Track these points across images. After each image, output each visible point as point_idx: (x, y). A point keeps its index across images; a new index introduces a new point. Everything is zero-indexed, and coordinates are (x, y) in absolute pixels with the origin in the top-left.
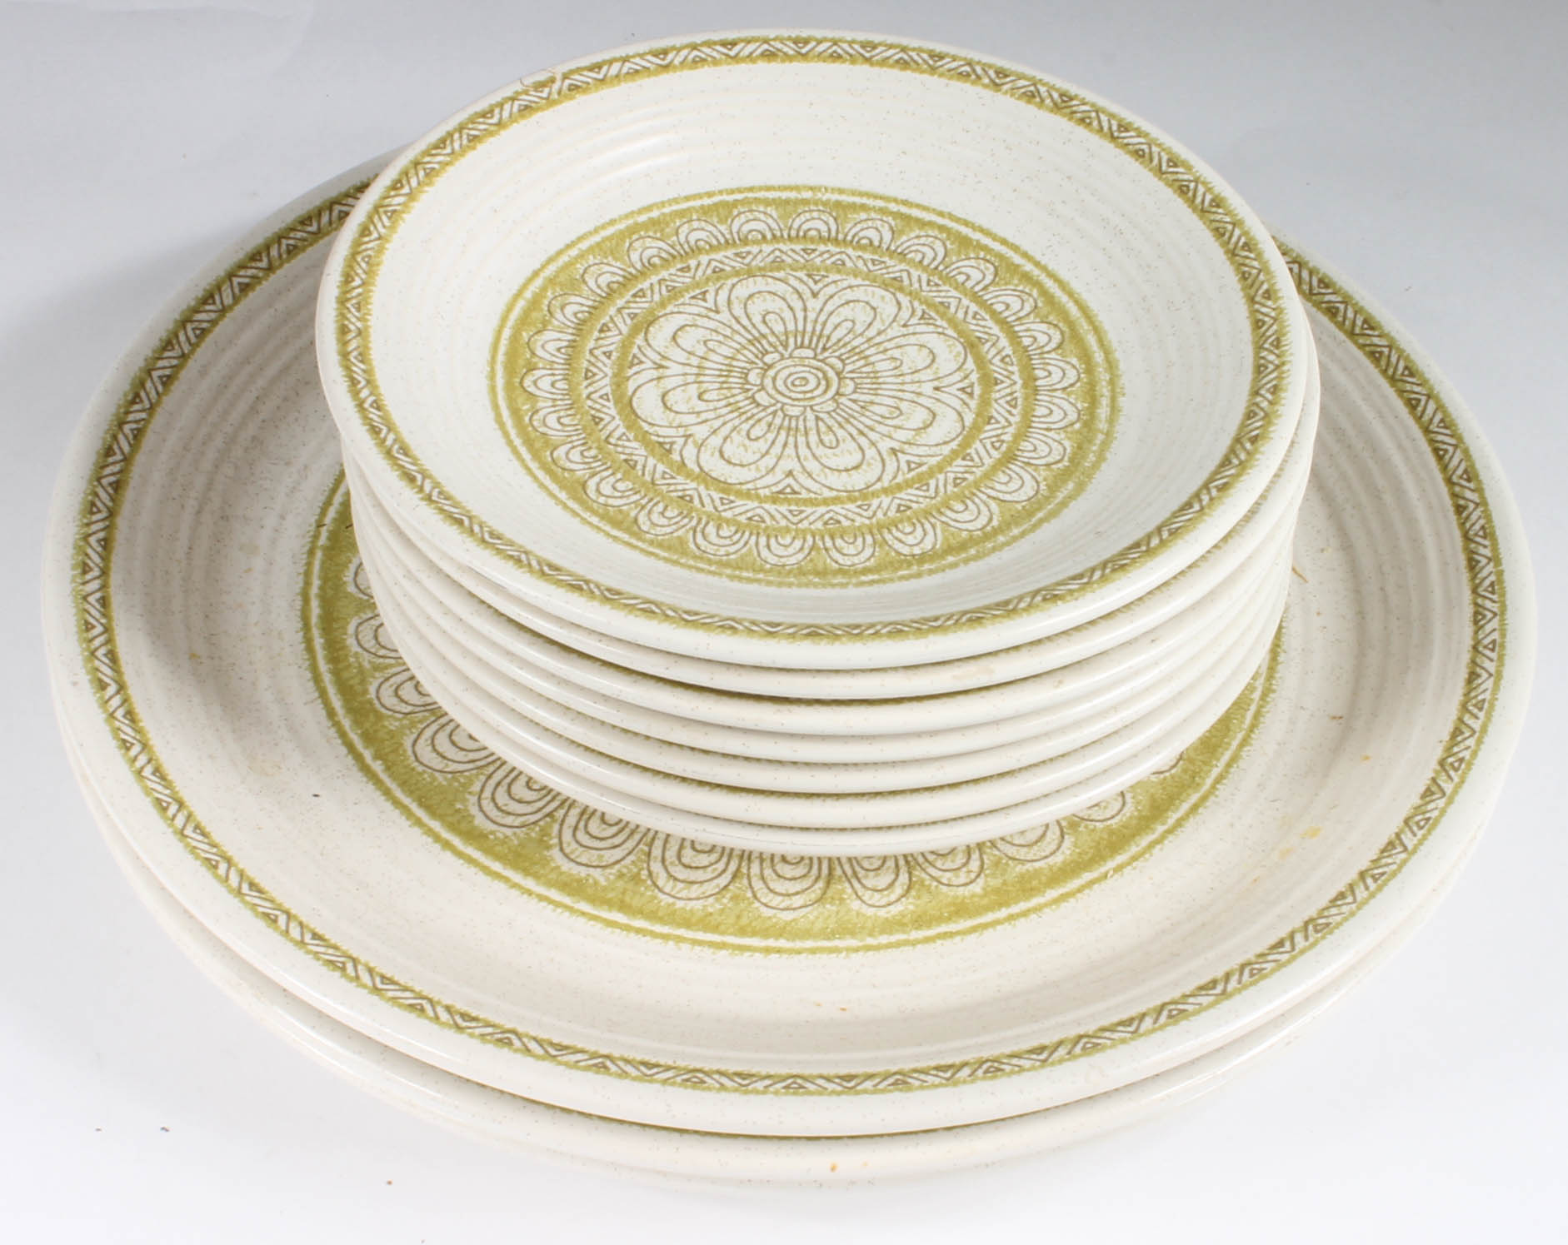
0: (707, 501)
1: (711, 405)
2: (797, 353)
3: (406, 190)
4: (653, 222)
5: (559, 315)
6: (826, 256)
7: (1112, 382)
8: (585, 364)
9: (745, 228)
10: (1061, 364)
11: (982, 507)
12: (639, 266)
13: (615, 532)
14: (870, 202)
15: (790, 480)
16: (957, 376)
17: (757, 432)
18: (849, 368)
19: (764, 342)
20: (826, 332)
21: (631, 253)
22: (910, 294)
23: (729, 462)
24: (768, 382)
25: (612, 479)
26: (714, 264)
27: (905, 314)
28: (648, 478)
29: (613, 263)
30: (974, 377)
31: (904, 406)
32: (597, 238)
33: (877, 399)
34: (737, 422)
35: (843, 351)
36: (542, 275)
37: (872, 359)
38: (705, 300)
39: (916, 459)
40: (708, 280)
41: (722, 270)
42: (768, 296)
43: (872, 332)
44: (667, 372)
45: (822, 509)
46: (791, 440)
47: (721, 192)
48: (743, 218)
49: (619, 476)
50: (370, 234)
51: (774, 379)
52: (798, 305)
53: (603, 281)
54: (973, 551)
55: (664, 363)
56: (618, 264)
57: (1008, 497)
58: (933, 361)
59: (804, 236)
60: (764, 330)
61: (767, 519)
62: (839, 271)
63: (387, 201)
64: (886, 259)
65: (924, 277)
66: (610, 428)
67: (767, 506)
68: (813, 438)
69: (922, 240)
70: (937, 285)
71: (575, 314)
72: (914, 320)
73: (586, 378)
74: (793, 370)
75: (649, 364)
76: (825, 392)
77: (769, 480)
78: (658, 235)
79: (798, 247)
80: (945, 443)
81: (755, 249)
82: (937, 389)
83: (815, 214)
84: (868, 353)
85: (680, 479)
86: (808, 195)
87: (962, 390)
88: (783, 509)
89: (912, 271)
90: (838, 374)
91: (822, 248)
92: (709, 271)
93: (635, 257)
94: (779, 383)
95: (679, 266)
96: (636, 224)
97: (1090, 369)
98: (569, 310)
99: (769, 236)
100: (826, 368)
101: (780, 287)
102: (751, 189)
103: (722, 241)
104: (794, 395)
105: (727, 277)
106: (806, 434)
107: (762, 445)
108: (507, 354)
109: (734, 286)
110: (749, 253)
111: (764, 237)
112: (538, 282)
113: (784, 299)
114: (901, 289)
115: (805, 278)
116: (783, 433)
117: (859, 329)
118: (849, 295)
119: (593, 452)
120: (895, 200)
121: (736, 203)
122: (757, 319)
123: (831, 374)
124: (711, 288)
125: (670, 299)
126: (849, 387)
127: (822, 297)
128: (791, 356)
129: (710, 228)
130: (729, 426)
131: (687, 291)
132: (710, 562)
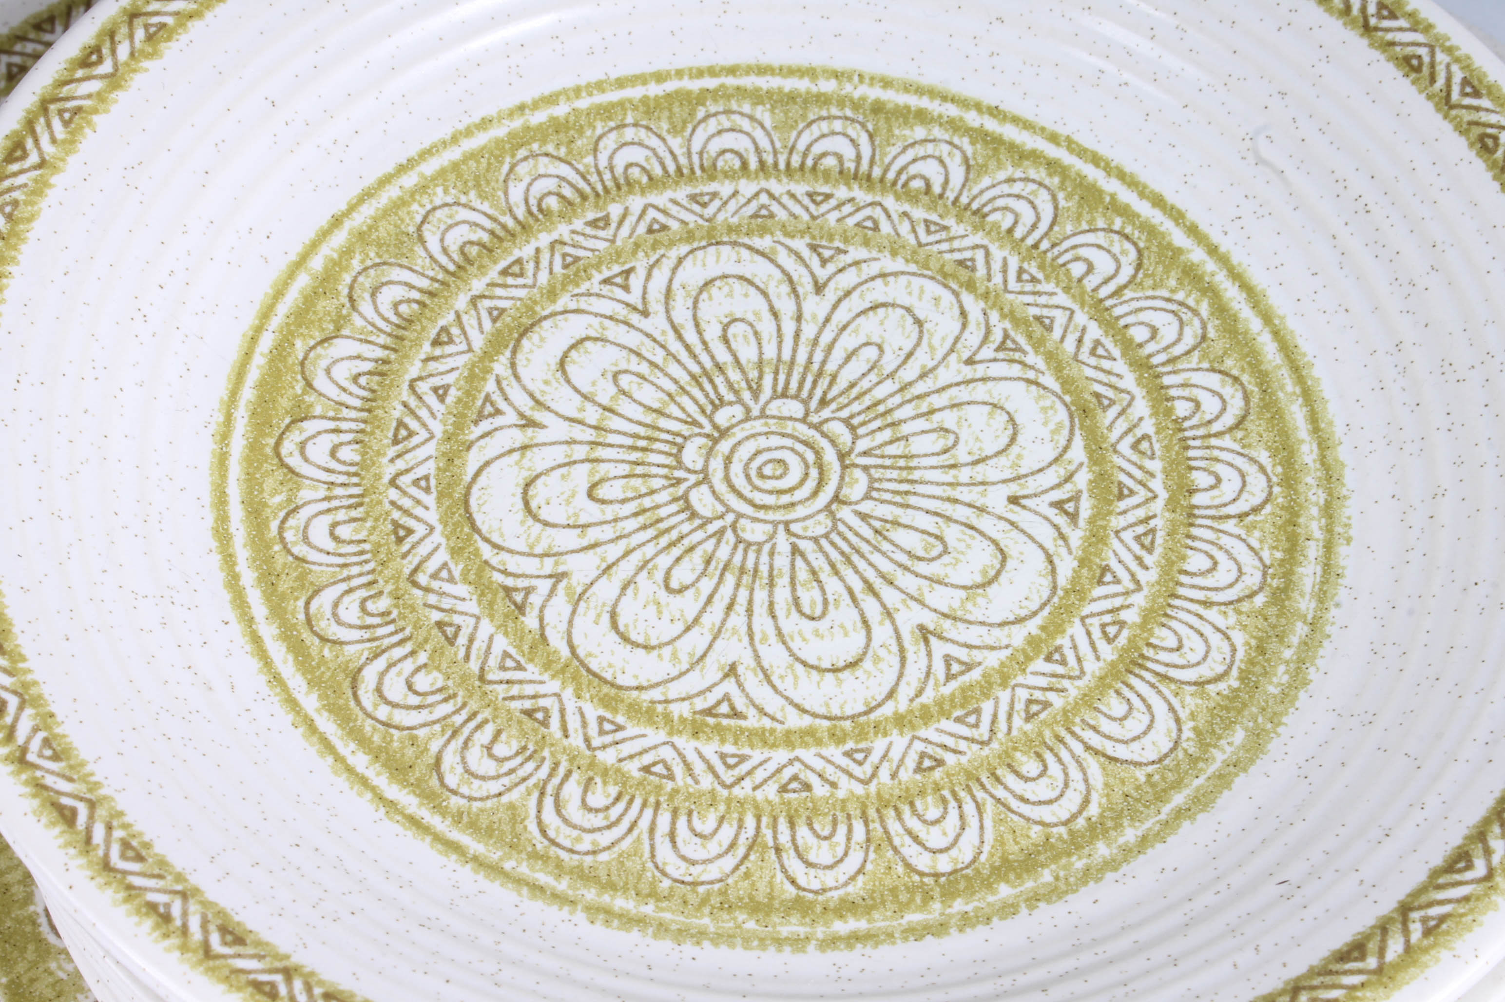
0: (574, 722)
1: (610, 512)
2: (774, 408)
3: (106, 67)
4: (557, 126)
5: (366, 307)
6: (847, 209)
7: (1328, 511)
8: (398, 412)
9: (714, 147)
10: (1239, 461)
11: (1075, 774)
12: (520, 212)
13: (393, 791)
14: (934, 107)
15: (729, 686)
16: (1051, 477)
17: (683, 575)
18: (863, 445)
19: (719, 380)
20: (831, 367)
21: (511, 184)
22: (986, 296)
23: (625, 639)
24: (716, 465)
25: (408, 666)
26: (652, 213)
27: (973, 337)
28: (474, 666)
29: (476, 203)
30: (1083, 479)
31: (952, 533)
32: (454, 154)
33: (905, 516)
34: (649, 550)
35: (856, 407)
36: (348, 225)
37: (905, 429)
38: (626, 288)
39: (962, 654)
40: (637, 245)
41: (664, 228)
42: (737, 285)
43: (909, 373)
44: (541, 436)
45: (781, 755)
46: (743, 595)
47: (679, 74)
48: (712, 125)
49: (422, 658)
50: (25, 156)
51: (728, 461)
52: (786, 306)
53: (454, 240)
54: (1046, 876)
55: (540, 416)
56: (486, 207)
57: (1121, 752)
58: (1013, 440)
59: (814, 168)
60: (723, 356)
61: (678, 770)
62: (866, 243)
63: (65, 91)
64: (950, 221)
65: (1014, 263)
66: (423, 550)
67: (681, 741)
68: (782, 594)
69: (1017, 188)
70: (1034, 280)
71: (396, 305)
72: (987, 352)
73: (396, 441)
74: (763, 443)
75: (511, 417)
76: (815, 493)
77: (693, 682)
78: (562, 152)
79: (800, 189)
80: (1019, 620)
81: (725, 188)
82: (1014, 500)
83: (838, 125)
84: (898, 415)
85: (532, 671)
86: (828, 86)
87: (1058, 505)
88: (710, 749)
89: (993, 248)
90: (842, 456)
91: (842, 193)
92: (642, 229)
93: (516, 193)
94: (736, 468)
95: (591, 215)
96: (527, 128)
97: (1290, 481)
98: (387, 296)
99: (753, 164)
100: (824, 443)
101: (760, 269)
102: (732, 71)
103: (671, 168)
104: (759, 498)
105: (672, 244)
106: (771, 584)
107: (689, 604)
108: (261, 385)
109: (680, 261)
110: (714, 195)
111: (745, 165)
112: (339, 238)
113: (765, 294)
114: (970, 285)
115: (806, 253)
116: (730, 579)
117: (889, 362)
118: (878, 292)
119: (383, 604)
120: (978, 107)
121: (702, 97)
122: (712, 333)
123: (830, 456)
124: (641, 264)
125: (566, 282)
126: (856, 489)
127: (831, 294)
128: (763, 415)
129: (654, 142)
130: (636, 558)
131: (598, 267)
132: (560, 869)
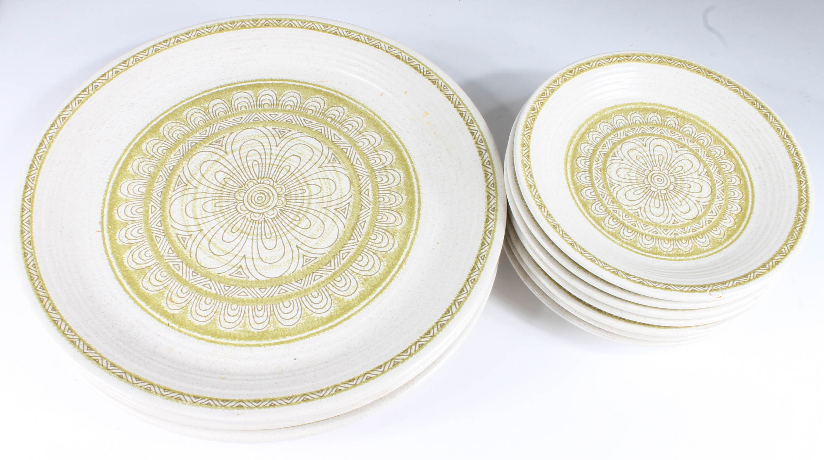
0: (703, 153)
1: (688, 183)
2: (655, 190)
3: (774, 261)
4: (679, 255)
5: (722, 232)
6: (630, 221)
7: (574, 137)
8: (720, 211)
9: (650, 242)
10: (583, 151)
11: (632, 119)
12: (690, 241)
13: (732, 150)
14: (606, 233)
15: (678, 150)
16: (615, 161)
17: (680, 168)
18: (643, 178)
19: (663, 198)
20: (643, 193)
21: (691, 247)
22: (612, 195)
23: (691, 162)
24: (668, 184)
25: (726, 169)
26: (666, 233)
27: (617, 189)
28: (716, 166)
29: (698, 246)
30: (610, 159)
31: (634, 159)
32: (701, 255)
33: (641, 164)
34: (684, 174)
35: (642, 185)
36: (723, 247)
37: (635, 178)
38: (675, 220)
39: (641, 141)
40: (670, 228)
41: (664, 229)
42: (655, 214)
43: (631, 187)
44: (696, 199)
45: (673, 137)
46: (671, 162)
47: (653, 257)
48: (649, 246)
49: (723, 170)
50: (790, 246)
51: (666, 184)
52: (647, 207)
53: (703, 240)
54: (642, 106)
55: (696, 202)
56: (697, 244)
57: (623, 118)
58: (618, 169)
59: (633, 231)
60: (661, 202)
61: (689, 141)
62: (629, 213)
63: (782, 257)
64: (612, 211)
65: (604, 199)
66: (720, 187)
67: (687, 145)
68: (665, 160)
69: (597, 213)
70: (602, 195)
71: (717, 230)
72: (616, 185)
73: (721, 206)
74: (660, 185)
75: (701, 204)
76: (654, 174)
77: (683, 152)
78: (679, 250)
79: (637, 228)
80: (630, 142)
81: (651, 233)
82: (622, 160)
83: (625, 237)
84: (635, 181)
85: (707, 162)
86: (625, 245)
87: (616, 156)
88: (683, 142)
89: (606, 203)
90: (647, 178)
91: (629, 224)
92: (669, 231)
93: (690, 245)
94: (665, 183)
95: (677, 236)
96: (685, 256)
97: (577, 145)
98: (718, 232)
99: (644, 236)
100: (649, 181)
101: (650, 215)
102: (643, 254)
103: (660, 241)
104: (663, 176)
105: (664, 226)
106: (666, 162)
107: (680, 164)
108: (743, 221)
109: (663, 222)
110: (653, 232)
111: (646, 236)
112: (725, 244)
113: (650, 211)
114: (613, 198)
115: (640, 215)
116: (672, 165)
117: (633, 190)
118: (630, 203)
119: (728, 180)
120: (598, 229)
121: (650, 252)
122: (662, 207)
123: (649, 179)
124: (671, 224)
125: (685, 225)
126: (646, 172)
127: (638, 206)
128: (658, 190)
129: (661, 247)
130: (686, 174)
131: (679, 226)
132: (710, 133)
